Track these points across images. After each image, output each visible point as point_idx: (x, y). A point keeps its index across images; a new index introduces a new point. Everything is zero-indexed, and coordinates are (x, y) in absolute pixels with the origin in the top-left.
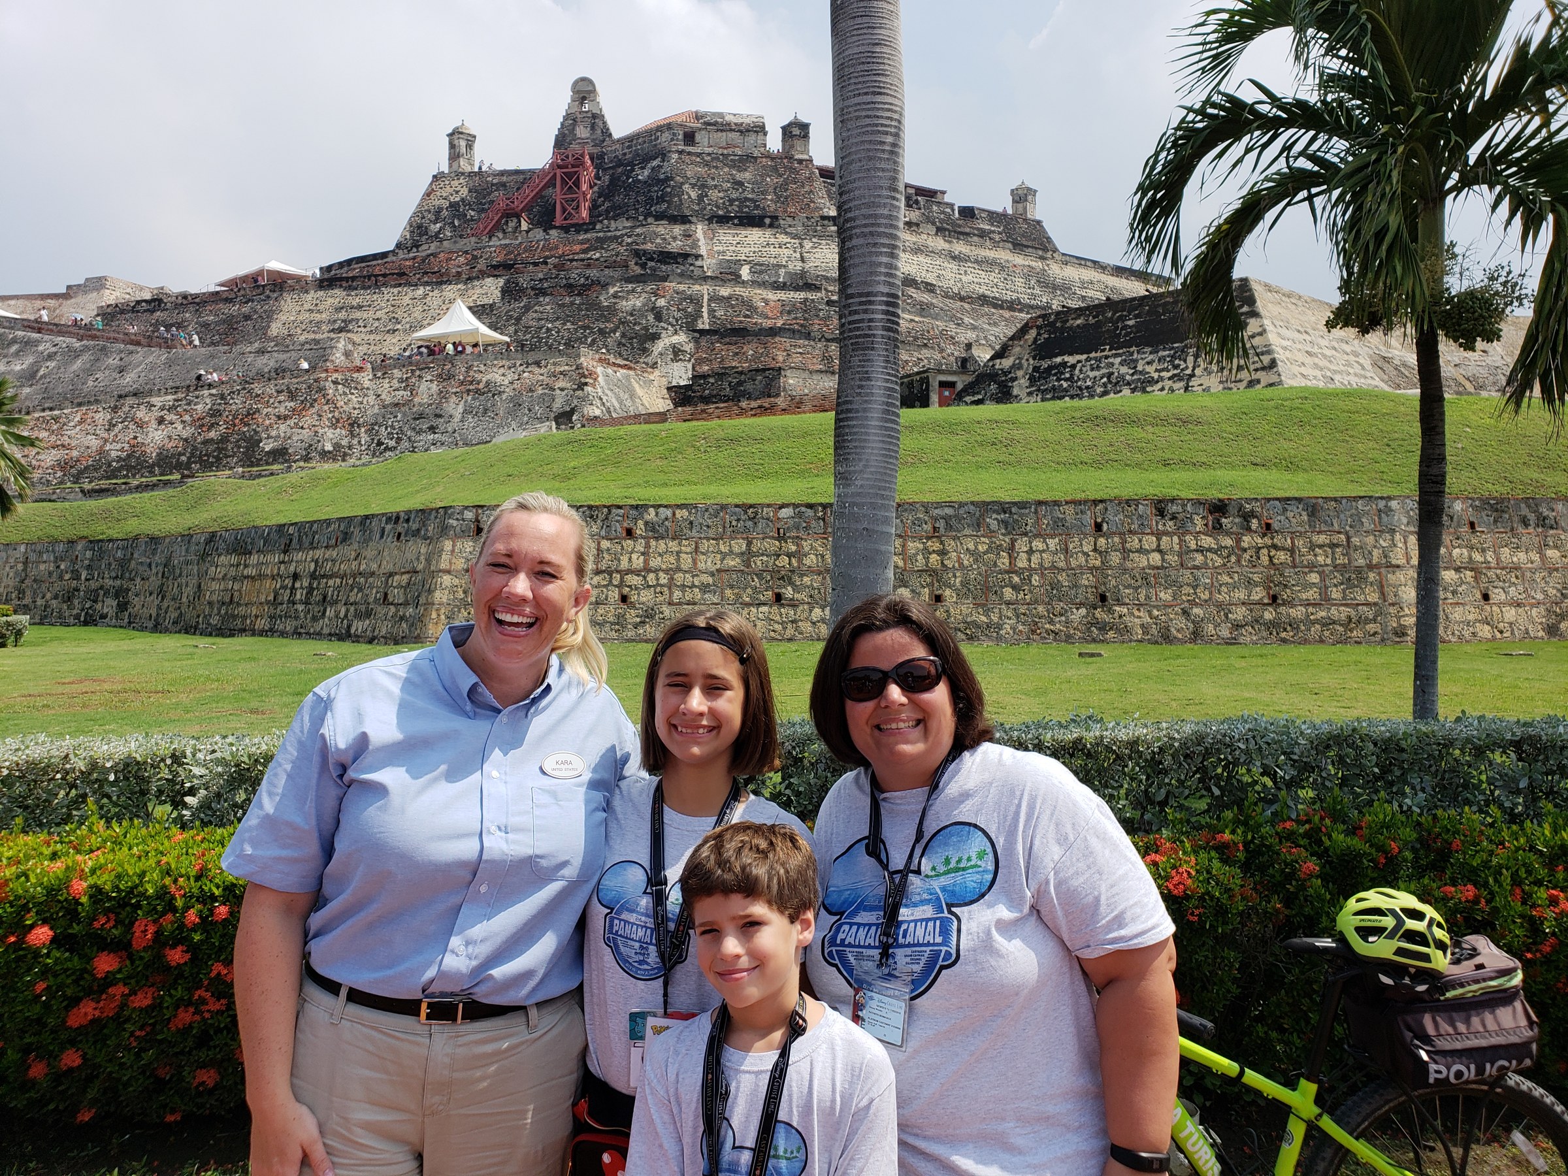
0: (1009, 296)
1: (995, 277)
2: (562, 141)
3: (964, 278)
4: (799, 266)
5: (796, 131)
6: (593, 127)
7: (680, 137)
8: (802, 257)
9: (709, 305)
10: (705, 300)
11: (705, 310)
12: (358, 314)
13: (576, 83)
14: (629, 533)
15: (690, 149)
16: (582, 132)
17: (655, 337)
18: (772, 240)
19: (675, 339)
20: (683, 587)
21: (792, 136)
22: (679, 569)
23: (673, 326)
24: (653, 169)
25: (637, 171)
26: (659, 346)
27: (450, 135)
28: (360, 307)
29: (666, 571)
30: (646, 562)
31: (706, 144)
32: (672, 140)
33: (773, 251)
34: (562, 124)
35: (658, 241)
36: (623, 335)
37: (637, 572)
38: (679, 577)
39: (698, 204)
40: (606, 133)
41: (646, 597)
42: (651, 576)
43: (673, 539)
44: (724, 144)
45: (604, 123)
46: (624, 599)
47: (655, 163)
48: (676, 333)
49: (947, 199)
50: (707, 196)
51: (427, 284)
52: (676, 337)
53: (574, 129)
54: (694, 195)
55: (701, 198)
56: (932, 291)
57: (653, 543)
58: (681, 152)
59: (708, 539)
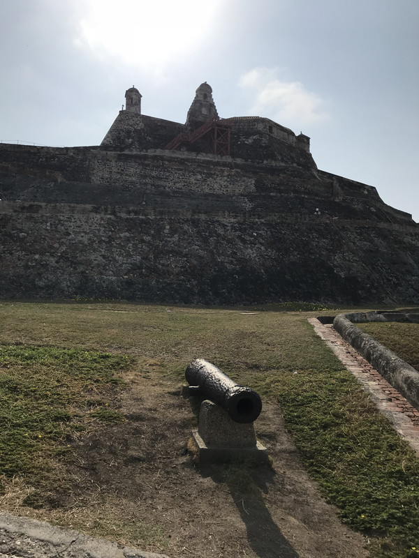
5: (305, 140)
6: (209, 110)
7: (268, 128)
13: (200, 86)
16: (204, 111)
25: (243, 139)
31: (276, 134)
32: (264, 128)
44: (282, 137)
47: (255, 137)
53: (199, 109)
58: (269, 135)
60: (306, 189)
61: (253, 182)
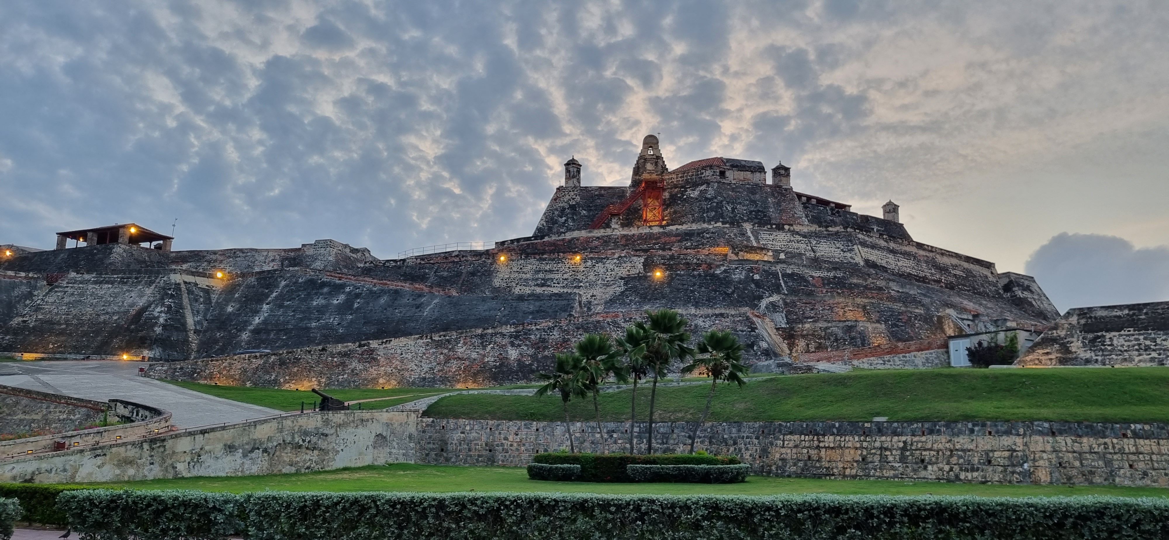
0: (922, 274)
1: (911, 263)
2: (637, 171)
3: (899, 264)
4: (812, 255)
5: (783, 172)
6: (656, 164)
7: (718, 174)
8: (812, 249)
9: (783, 279)
10: (780, 276)
11: (781, 281)
12: (552, 276)
13: (646, 138)
14: (1125, 436)
15: (724, 181)
16: (649, 166)
17: (760, 298)
18: (792, 238)
19: (771, 299)
20: (1157, 462)
21: (780, 175)
22: (1153, 453)
23: (768, 291)
24: (701, 191)
25: (689, 191)
26: (764, 303)
27: (567, 165)
28: (551, 271)
29: (1147, 454)
30: (1137, 449)
31: (732, 178)
32: (713, 175)
33: (796, 245)
34: (638, 162)
35: (727, 236)
36: (739, 296)
37: (1133, 454)
38: (1154, 457)
39: (732, 213)
40: (664, 168)
41: (1141, 466)
42: (1141, 456)
43: (1147, 439)
44: (742, 178)
45: (664, 162)
46: (1131, 466)
47: (703, 187)
48: (771, 296)
49: (852, 210)
50: (736, 208)
51: (592, 259)
52: (771, 298)
53: (645, 165)
54: (729, 208)
55: (733, 209)
56: (887, 272)
57: (1137, 440)
58: (719, 182)
59: (1163, 439)
60: (698, 260)
61: (642, 260)
